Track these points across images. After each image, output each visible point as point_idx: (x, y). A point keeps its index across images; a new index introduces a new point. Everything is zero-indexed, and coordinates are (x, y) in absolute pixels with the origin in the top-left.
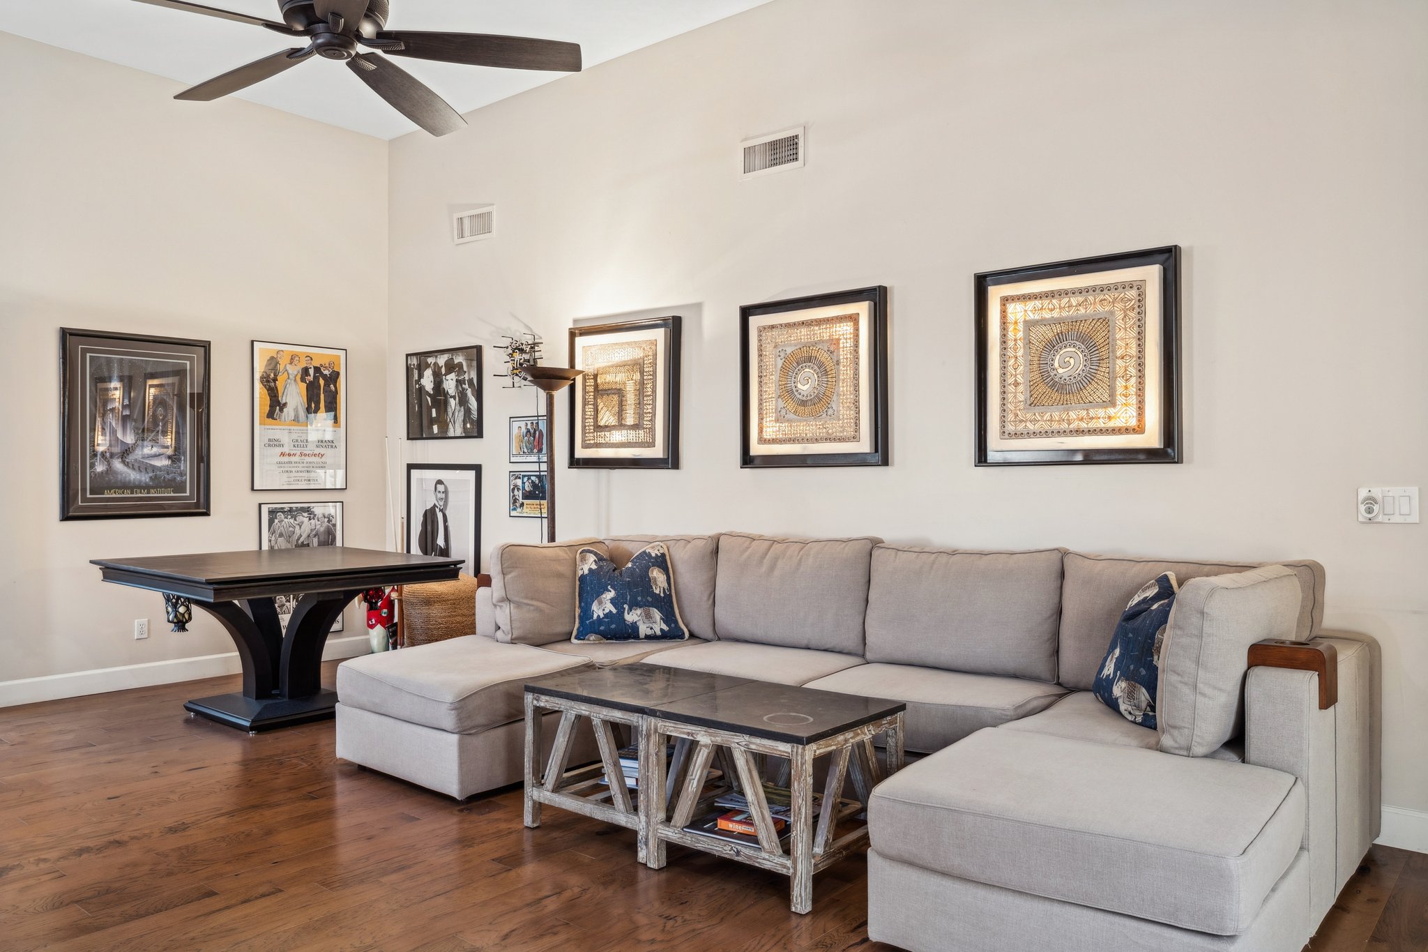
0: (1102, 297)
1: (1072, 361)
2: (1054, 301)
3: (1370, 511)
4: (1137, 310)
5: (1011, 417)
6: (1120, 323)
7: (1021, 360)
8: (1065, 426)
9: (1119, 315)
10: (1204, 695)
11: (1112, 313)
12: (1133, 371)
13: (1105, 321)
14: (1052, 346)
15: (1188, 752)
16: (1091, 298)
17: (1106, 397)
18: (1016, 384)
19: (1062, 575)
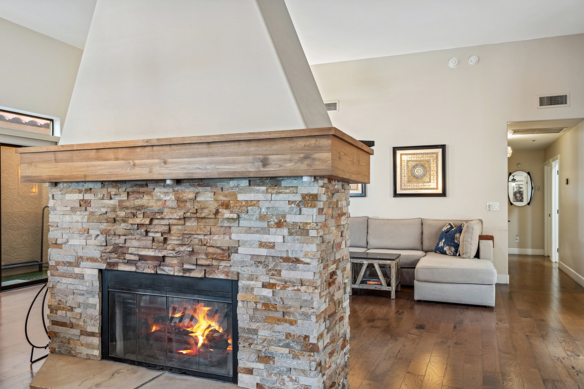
0: (427, 156)
1: (420, 171)
2: (415, 156)
3: (489, 208)
4: (436, 159)
5: (403, 185)
6: (432, 162)
7: (406, 170)
8: (418, 187)
9: (432, 160)
10: (472, 246)
11: (430, 160)
12: (435, 174)
13: (428, 161)
14: (414, 167)
15: (470, 258)
16: (424, 156)
17: (428, 181)
18: (405, 176)
19: (422, 224)
